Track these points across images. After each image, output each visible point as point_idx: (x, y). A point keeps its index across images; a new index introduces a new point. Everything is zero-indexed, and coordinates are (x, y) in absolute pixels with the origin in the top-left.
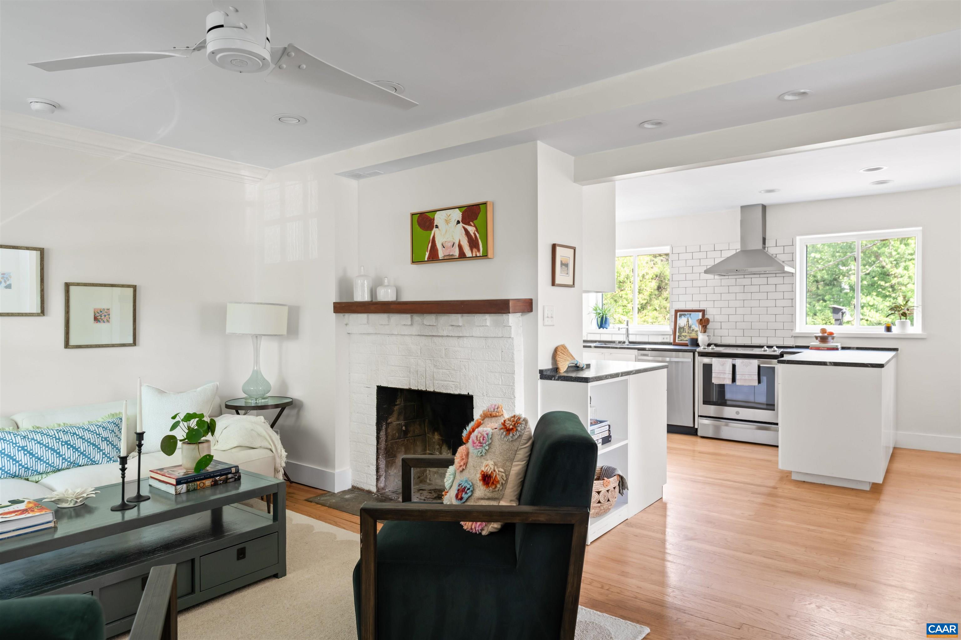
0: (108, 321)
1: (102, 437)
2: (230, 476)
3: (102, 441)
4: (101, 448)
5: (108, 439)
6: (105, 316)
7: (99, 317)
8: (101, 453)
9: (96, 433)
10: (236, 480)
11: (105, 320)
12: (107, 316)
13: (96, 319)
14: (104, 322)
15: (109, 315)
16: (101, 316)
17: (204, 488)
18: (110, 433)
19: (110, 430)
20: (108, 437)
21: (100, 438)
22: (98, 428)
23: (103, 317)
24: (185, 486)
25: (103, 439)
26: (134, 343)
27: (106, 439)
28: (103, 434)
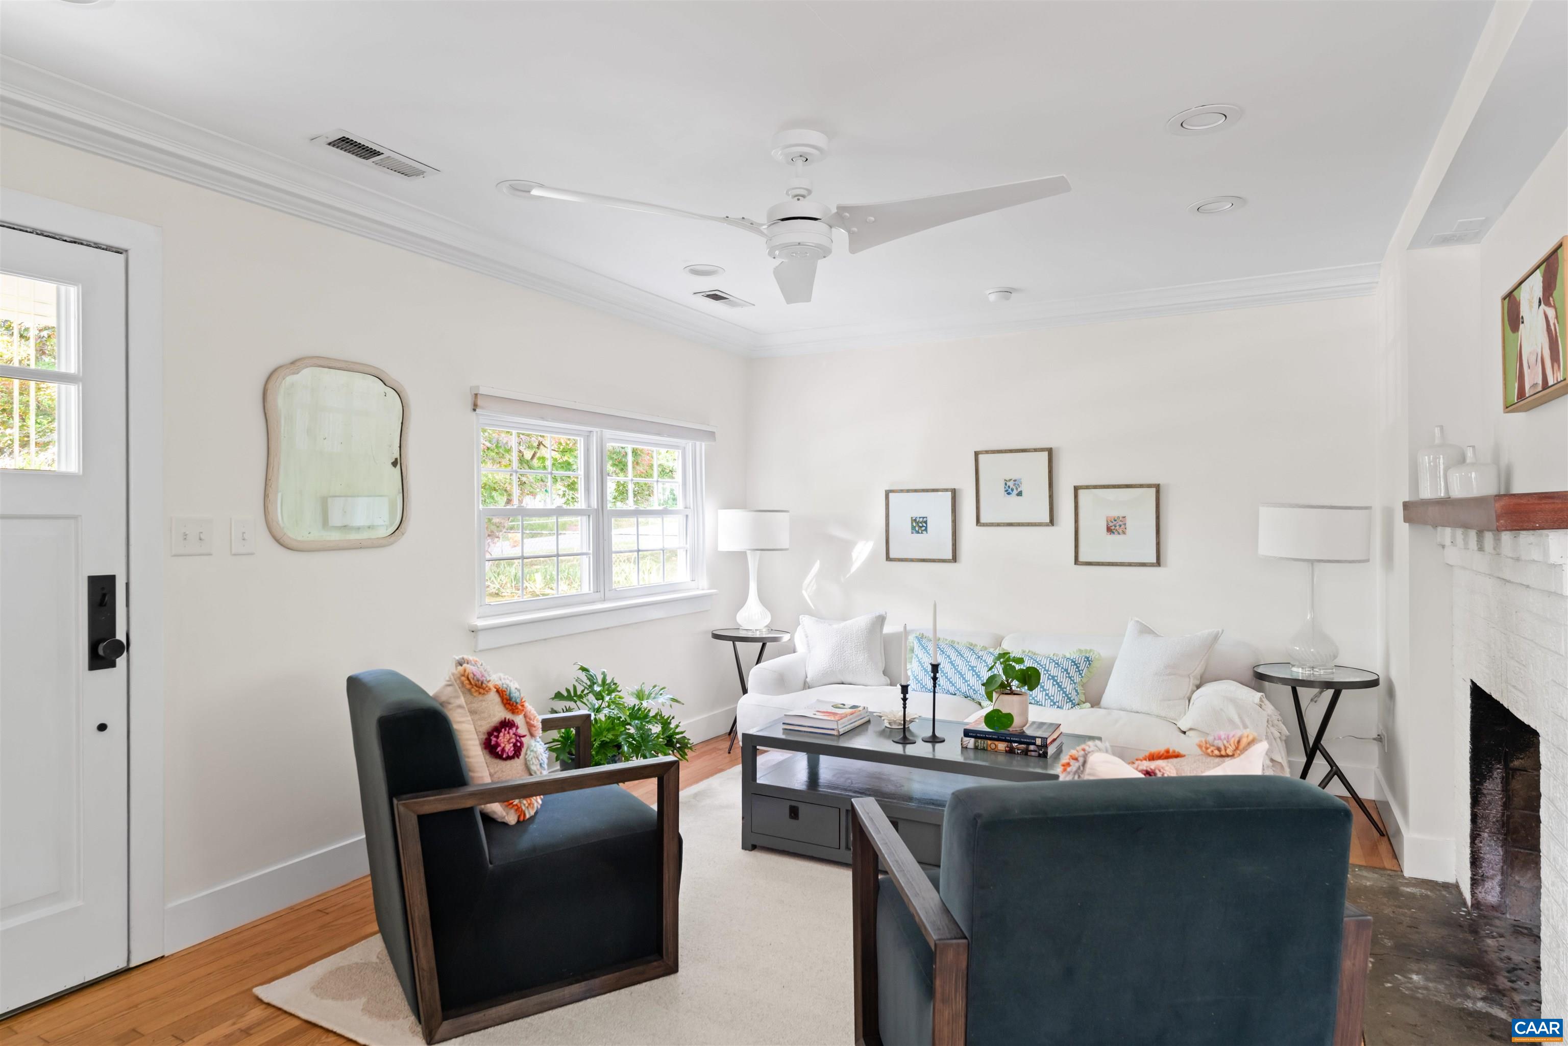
0: (1124, 533)
1: (1050, 675)
2: (1032, 747)
3: (1048, 679)
4: (1045, 688)
5: (1056, 678)
6: (1120, 526)
7: (1113, 528)
8: (1044, 693)
9: (1045, 668)
10: (1040, 755)
11: (1120, 531)
12: (1123, 526)
13: (1109, 530)
14: (1119, 534)
15: (1125, 524)
16: (1115, 526)
17: (996, 751)
18: (1062, 672)
19: (1062, 668)
20: (1057, 677)
21: (1047, 675)
22: (1050, 662)
23: (1117, 528)
24: (972, 740)
25: (1050, 677)
26: (1158, 563)
27: (1053, 677)
28: (1052, 672)
